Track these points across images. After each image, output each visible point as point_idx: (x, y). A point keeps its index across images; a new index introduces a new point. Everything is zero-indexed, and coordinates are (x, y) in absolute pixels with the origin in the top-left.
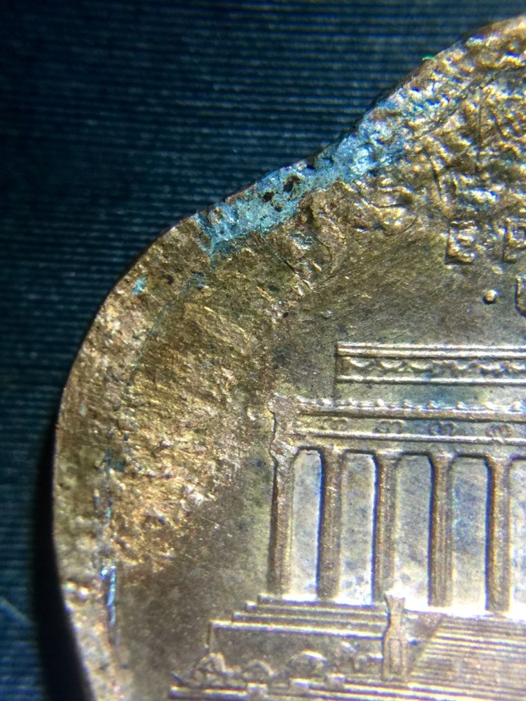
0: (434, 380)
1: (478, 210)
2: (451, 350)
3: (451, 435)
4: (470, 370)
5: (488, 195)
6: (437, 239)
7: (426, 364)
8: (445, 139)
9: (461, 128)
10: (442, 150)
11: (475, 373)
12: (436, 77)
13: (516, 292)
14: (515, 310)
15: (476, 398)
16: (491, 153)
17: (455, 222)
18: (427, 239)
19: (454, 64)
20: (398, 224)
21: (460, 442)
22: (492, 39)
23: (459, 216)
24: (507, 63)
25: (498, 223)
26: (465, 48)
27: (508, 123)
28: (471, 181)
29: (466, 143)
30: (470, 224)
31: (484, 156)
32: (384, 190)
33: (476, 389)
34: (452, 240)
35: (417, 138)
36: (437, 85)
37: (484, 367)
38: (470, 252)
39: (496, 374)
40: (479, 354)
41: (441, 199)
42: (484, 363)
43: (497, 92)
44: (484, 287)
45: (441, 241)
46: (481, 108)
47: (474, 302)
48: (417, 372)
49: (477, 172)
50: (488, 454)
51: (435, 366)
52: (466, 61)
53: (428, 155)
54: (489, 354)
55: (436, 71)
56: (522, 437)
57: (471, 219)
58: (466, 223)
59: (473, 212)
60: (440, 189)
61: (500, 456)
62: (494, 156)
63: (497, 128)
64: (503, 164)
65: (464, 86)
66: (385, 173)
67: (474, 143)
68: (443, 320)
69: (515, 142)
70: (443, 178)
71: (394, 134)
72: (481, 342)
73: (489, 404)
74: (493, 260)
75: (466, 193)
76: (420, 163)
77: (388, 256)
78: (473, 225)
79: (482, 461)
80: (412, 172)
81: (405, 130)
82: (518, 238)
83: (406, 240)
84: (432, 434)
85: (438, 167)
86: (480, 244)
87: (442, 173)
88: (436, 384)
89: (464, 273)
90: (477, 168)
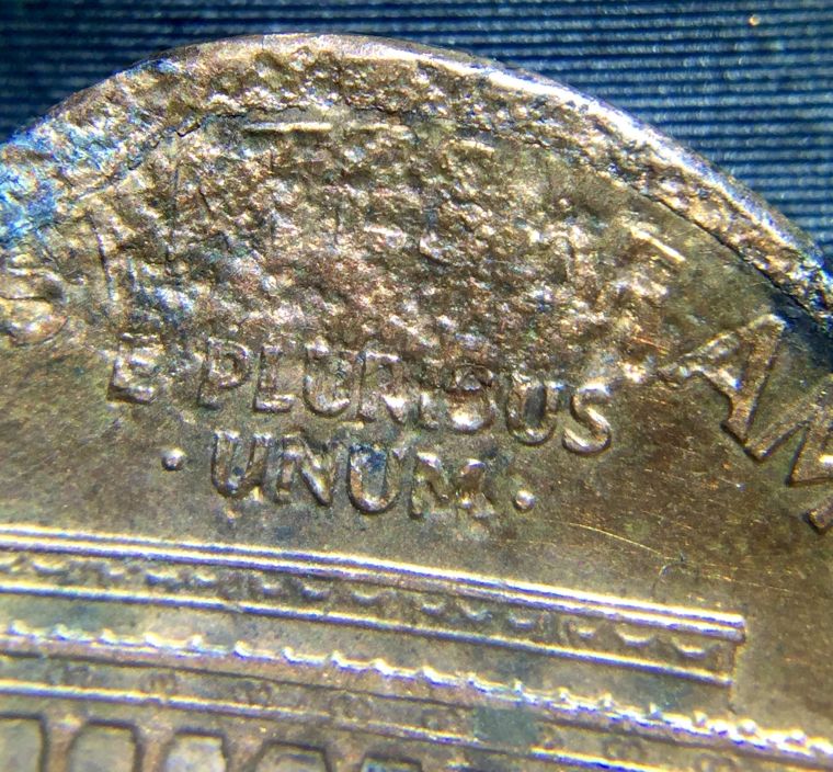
0: (67, 590)
1: (165, 319)
2: (103, 541)
3: (84, 686)
4: (128, 578)
5: (184, 298)
6: (97, 359)
7: (58, 562)
8: (120, 203)
9: (148, 191)
10: (116, 219)
11: (137, 582)
12: (111, 109)
13: (214, 456)
14: (210, 484)
15: (133, 625)
16: (191, 234)
17: (127, 335)
18: (82, 357)
19: (139, 93)
20: (35, 328)
21: (96, 700)
22: (199, 66)
23: (136, 326)
24: (220, 105)
25: (195, 343)
26: (156, 72)
27: (218, 193)
28: (158, 272)
29: (153, 213)
30: (151, 341)
31: (180, 238)
32: (17, 272)
33: (136, 610)
34: (121, 363)
35: (77, 197)
36: (114, 122)
37: (152, 573)
38: (147, 384)
39: (170, 587)
40: (146, 551)
41: (110, 296)
42: (151, 568)
43: (203, 146)
44: (164, 442)
45: (104, 361)
46: (179, 165)
47: (148, 466)
48: (43, 575)
49: (168, 261)
50: (138, 722)
51: (73, 566)
52: (158, 93)
53: (93, 224)
54: (163, 552)
55: (110, 100)
56: (195, 695)
57: (154, 333)
58: (145, 338)
59: (157, 321)
60: (108, 280)
61: (156, 727)
62: (195, 240)
63: (201, 198)
64: (209, 253)
65: (153, 128)
66: (21, 245)
67: (166, 216)
68: (94, 491)
69: (227, 222)
70: (114, 264)
71: (40, 187)
72: (152, 532)
73: (151, 637)
74: (182, 402)
75: (149, 290)
76: (79, 235)
77: (15, 379)
78: (157, 343)
79: (127, 734)
80: (66, 248)
81: (57, 183)
82: (222, 372)
83: (48, 355)
84: (51, 683)
85: (108, 245)
86: (164, 373)
87: (114, 256)
88: (71, 597)
89: (136, 416)
90: (167, 254)
